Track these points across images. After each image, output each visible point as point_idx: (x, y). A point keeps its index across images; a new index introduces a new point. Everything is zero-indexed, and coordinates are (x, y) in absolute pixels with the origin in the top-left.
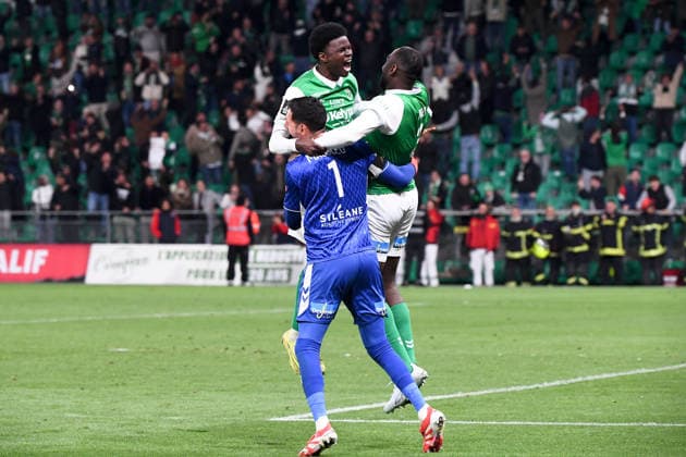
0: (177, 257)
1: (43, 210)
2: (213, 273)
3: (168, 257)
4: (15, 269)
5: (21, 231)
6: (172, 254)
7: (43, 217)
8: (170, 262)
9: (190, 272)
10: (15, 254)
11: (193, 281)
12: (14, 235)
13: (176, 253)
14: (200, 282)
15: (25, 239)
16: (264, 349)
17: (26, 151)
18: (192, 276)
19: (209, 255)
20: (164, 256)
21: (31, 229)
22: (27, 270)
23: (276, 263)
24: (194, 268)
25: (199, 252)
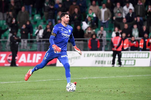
0: (91, 56)
1: (40, 38)
2: (105, 62)
3: (88, 56)
4: (29, 61)
5: (31, 47)
6: (89, 54)
7: (40, 41)
8: (88, 58)
9: (96, 62)
10: (29, 55)
11: (97, 65)
12: (29, 48)
13: (91, 54)
14: (100, 65)
15: (33, 49)
16: (125, 91)
17: (33, 16)
18: (97, 63)
19: (103, 55)
20: (86, 55)
21: (35, 46)
22: (34, 61)
23: (130, 58)
24: (98, 60)
25: (100, 54)
